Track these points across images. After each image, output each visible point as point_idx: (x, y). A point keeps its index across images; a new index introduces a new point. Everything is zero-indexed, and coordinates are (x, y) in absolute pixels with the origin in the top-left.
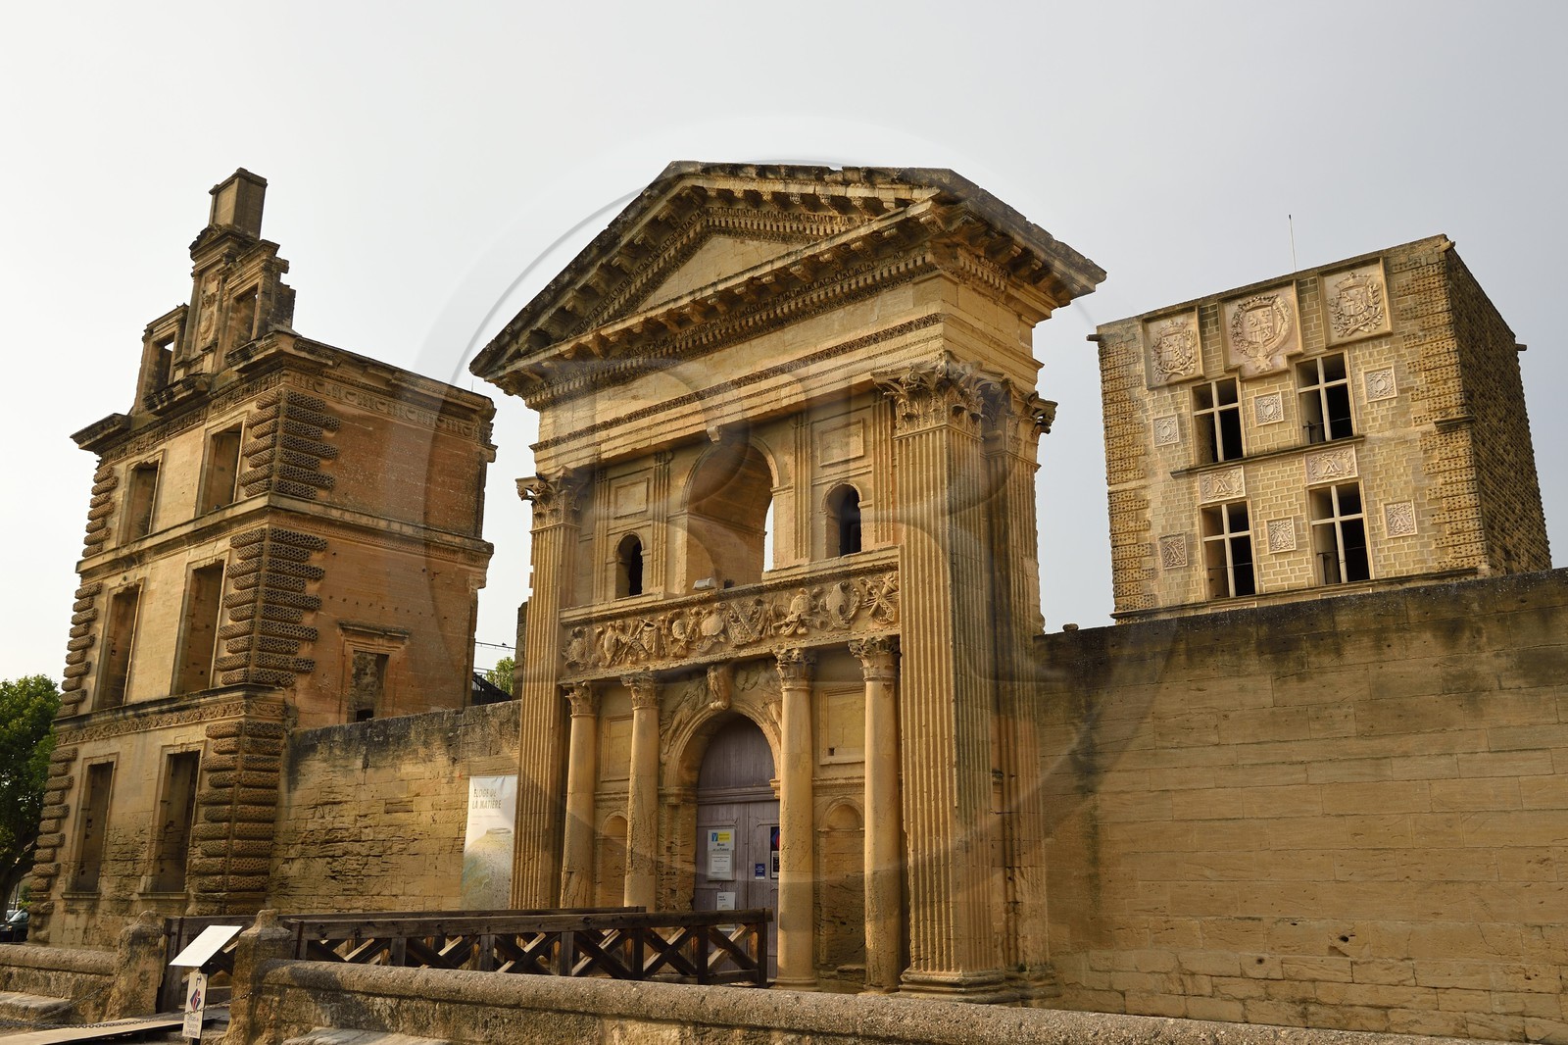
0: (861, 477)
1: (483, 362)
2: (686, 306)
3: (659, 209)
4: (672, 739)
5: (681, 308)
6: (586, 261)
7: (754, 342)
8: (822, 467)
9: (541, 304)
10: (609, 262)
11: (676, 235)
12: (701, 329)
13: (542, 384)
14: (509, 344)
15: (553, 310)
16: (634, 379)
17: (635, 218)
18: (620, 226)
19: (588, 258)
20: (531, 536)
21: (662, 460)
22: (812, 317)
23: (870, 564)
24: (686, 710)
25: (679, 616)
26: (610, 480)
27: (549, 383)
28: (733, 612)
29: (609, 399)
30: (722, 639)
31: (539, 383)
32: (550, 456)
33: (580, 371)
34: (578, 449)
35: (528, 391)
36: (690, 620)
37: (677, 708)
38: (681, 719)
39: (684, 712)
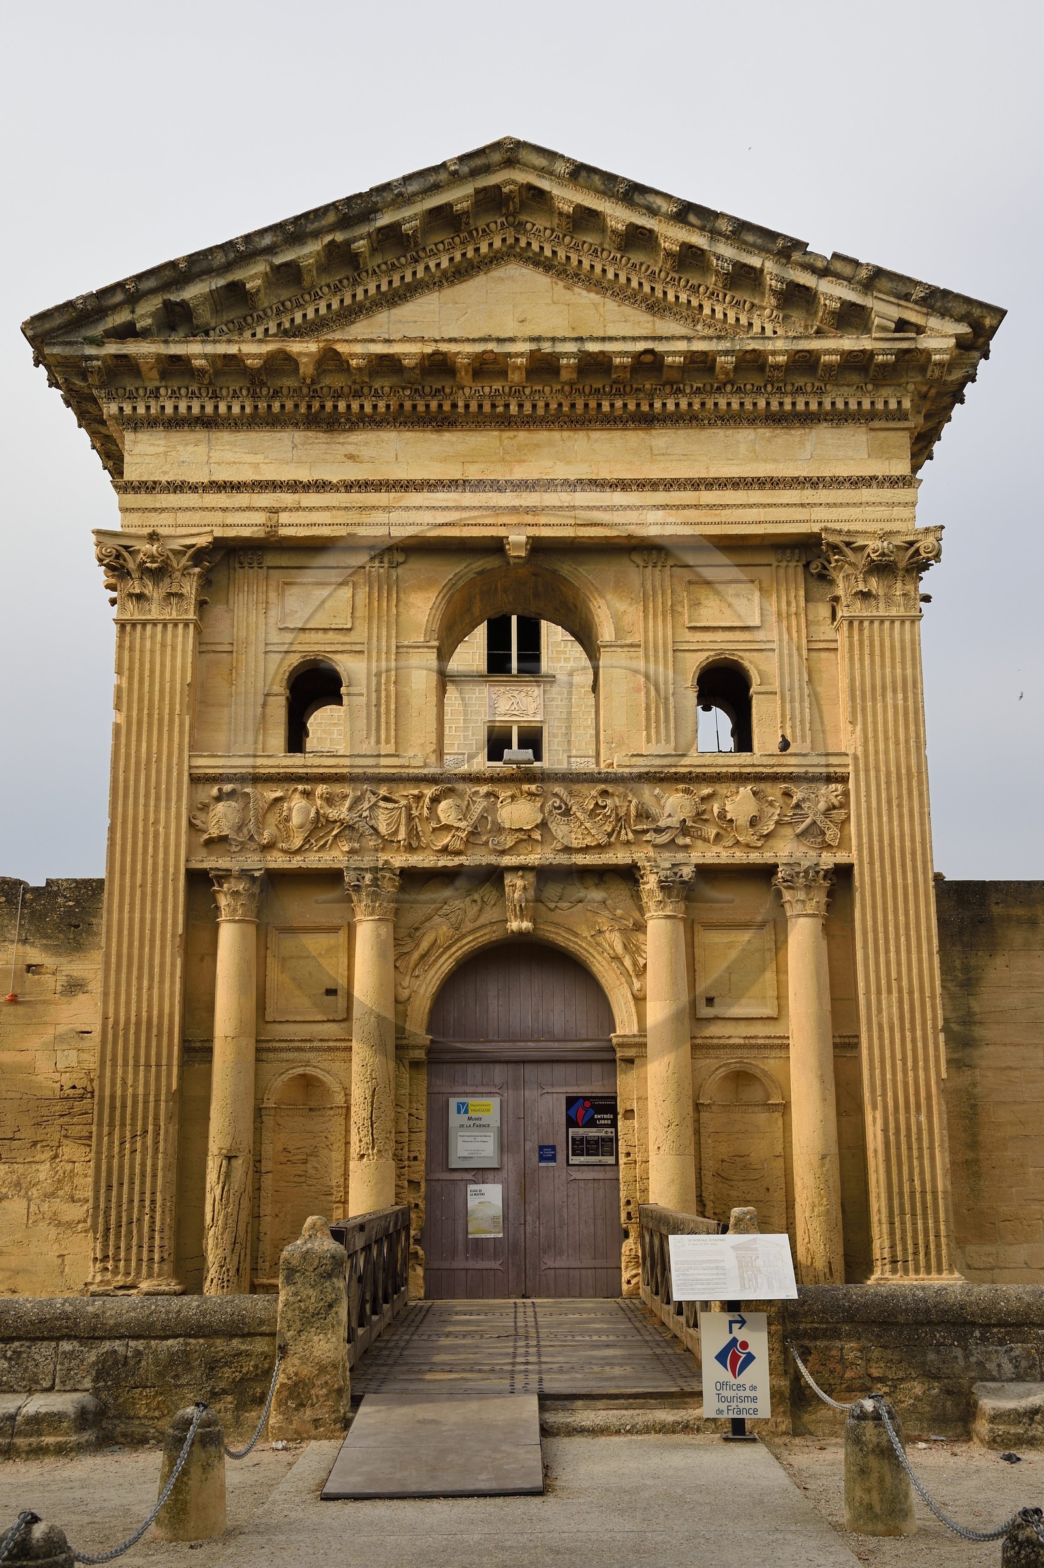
0: (755, 654)
1: (58, 321)
3: (459, 195)
4: (417, 965)
5: (509, 355)
6: (311, 227)
7: (595, 435)
8: (690, 628)
9: (204, 264)
10: (348, 243)
11: (457, 240)
12: (516, 392)
13: (158, 389)
14: (115, 308)
15: (221, 282)
16: (351, 430)
17: (415, 194)
18: (388, 196)
19: (316, 225)
20: (114, 629)
21: (386, 560)
22: (703, 427)
24: (445, 928)
25: (449, 792)
26: (269, 568)
27: (173, 392)
28: (558, 802)
29: (295, 447)
30: (537, 836)
31: (151, 385)
32: (158, 505)
33: (248, 390)
34: (224, 510)
35: (121, 391)
36: (474, 802)
37: (427, 924)
38: (436, 940)
39: (441, 932)
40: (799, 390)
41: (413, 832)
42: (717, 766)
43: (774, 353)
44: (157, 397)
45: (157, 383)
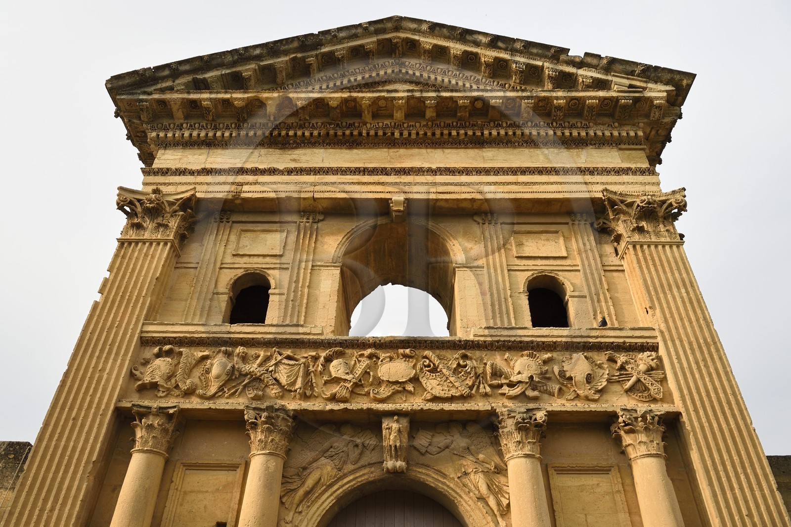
0: (566, 273)
1: (127, 81)
2: (402, 98)
3: (369, 42)
6: (283, 48)
7: (447, 151)
8: (517, 257)
9: (220, 60)
10: (304, 58)
12: (399, 126)
13: (182, 124)
14: (164, 79)
15: (228, 71)
16: (296, 148)
17: (344, 38)
18: (329, 37)
19: (286, 47)
20: (116, 244)
21: (311, 218)
22: (515, 147)
23: (621, 340)
25: (339, 355)
26: (233, 222)
27: (191, 126)
28: (428, 361)
29: (260, 156)
30: (410, 387)
31: (178, 122)
32: (167, 182)
33: (236, 124)
34: (208, 184)
35: (160, 125)
36: (359, 361)
37: (314, 465)
38: (320, 479)
39: (325, 471)
40: (572, 126)
41: (308, 384)
42: (553, 336)
43: (557, 98)
44: (181, 129)
45: (182, 121)
